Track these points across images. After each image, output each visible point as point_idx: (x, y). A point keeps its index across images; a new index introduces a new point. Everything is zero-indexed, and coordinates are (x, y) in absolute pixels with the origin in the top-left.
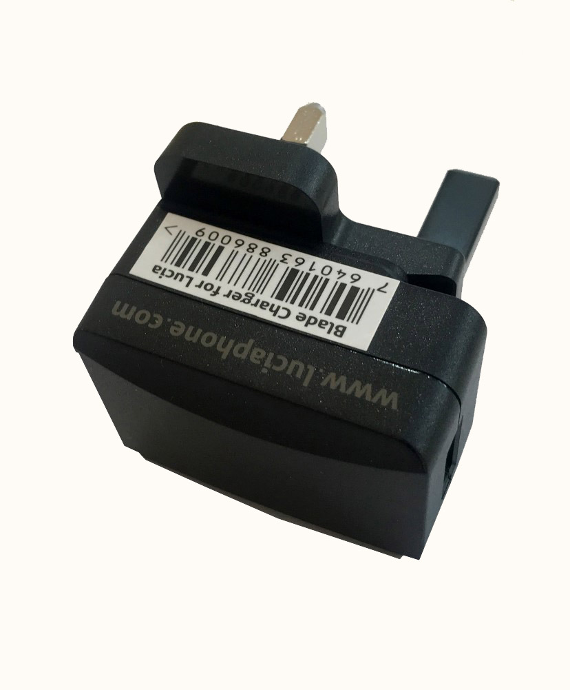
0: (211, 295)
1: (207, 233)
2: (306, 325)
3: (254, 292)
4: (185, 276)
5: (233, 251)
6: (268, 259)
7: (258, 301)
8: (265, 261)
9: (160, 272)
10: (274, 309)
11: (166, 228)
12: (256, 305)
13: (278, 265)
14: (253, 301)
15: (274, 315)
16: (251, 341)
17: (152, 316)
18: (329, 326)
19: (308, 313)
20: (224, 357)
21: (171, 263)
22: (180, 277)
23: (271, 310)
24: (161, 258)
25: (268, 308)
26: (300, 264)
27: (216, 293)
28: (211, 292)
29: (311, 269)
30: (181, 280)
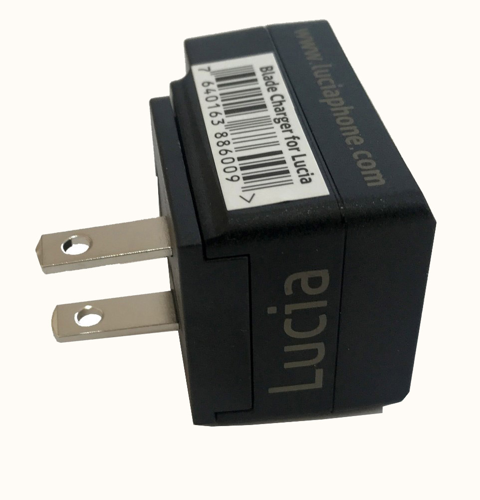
0: (299, 138)
1: (229, 176)
2: (278, 84)
3: (272, 120)
4: (294, 162)
5: (236, 151)
6: (228, 131)
7: (277, 115)
8: (230, 130)
9: (307, 178)
10: (279, 104)
11: (249, 202)
12: (285, 114)
13: (228, 123)
14: (282, 116)
15: (284, 101)
16: (321, 101)
17: (358, 160)
18: (266, 75)
19: (264, 89)
20: (352, 107)
21: (290, 176)
22: (298, 164)
23: (281, 104)
24: (291, 185)
25: (281, 107)
26: (217, 113)
27: (294, 137)
28: (297, 140)
29: (218, 105)
30: (303, 161)
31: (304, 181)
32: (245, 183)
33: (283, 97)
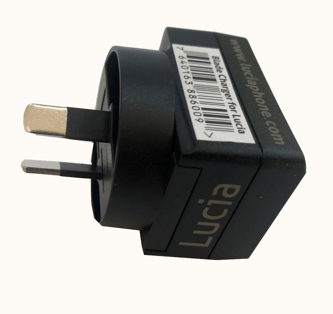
1: (198, 118)
2: (222, 69)
3: (220, 89)
4: (234, 119)
5: (201, 103)
6: (195, 89)
7: (223, 87)
9: (242, 130)
11: (209, 137)
12: (227, 88)
13: (195, 85)
17: (269, 126)
18: (215, 62)
19: (215, 70)
20: (263, 94)
21: (232, 127)
22: (236, 121)
23: (225, 81)
26: (188, 77)
27: (233, 104)
30: (239, 120)
31: (240, 132)
32: (207, 125)
33: (226, 78)
